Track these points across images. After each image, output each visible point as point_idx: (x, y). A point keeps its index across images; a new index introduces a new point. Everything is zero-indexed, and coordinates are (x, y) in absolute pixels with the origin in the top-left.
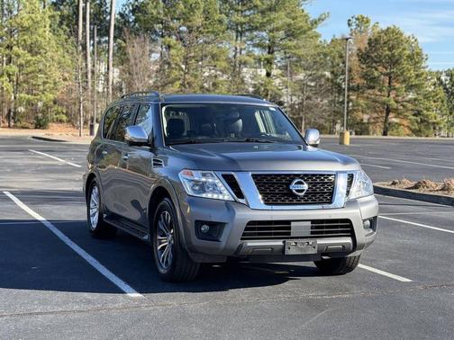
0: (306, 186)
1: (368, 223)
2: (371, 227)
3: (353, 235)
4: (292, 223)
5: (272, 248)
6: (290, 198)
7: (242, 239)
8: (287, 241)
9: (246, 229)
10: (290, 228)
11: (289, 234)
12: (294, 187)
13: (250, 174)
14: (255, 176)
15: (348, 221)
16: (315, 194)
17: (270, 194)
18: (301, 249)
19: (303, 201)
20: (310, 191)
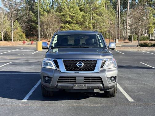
0: (83, 64)
1: (113, 78)
2: (114, 80)
3: (102, 83)
4: (76, 78)
5: (69, 86)
6: (76, 69)
7: (57, 83)
8: (74, 84)
9: (59, 79)
10: (75, 80)
11: (75, 82)
12: (78, 64)
13: (62, 60)
14: (64, 60)
15: (100, 77)
16: (87, 67)
17: (69, 67)
18: (80, 87)
19: (81, 70)
20: (85, 66)
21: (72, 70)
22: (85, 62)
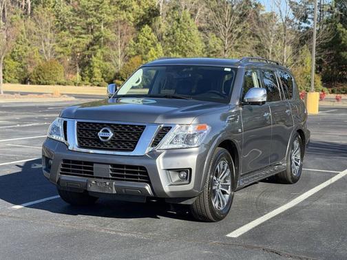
2: (187, 178)
3: (149, 182)
4: (95, 166)
6: (99, 144)
7: (61, 173)
8: (89, 179)
9: (63, 165)
10: (92, 169)
11: (92, 173)
12: (100, 134)
13: (76, 121)
14: (79, 124)
15: (142, 168)
16: (120, 141)
17: (85, 138)
18: (100, 188)
19: (108, 147)
20: (117, 139)
21: (96, 146)
22: (119, 130)
